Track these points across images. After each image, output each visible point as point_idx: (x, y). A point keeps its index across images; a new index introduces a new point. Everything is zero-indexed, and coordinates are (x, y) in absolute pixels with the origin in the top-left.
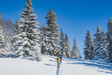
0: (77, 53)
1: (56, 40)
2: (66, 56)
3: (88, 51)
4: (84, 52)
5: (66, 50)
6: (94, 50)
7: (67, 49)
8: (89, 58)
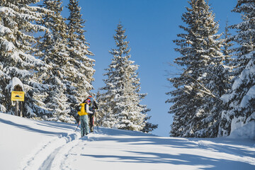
0: (131, 104)
1: (20, 22)
2: (71, 120)
3: (193, 93)
4: (171, 97)
5: (73, 85)
6: (235, 86)
7: (77, 80)
8: (200, 132)
